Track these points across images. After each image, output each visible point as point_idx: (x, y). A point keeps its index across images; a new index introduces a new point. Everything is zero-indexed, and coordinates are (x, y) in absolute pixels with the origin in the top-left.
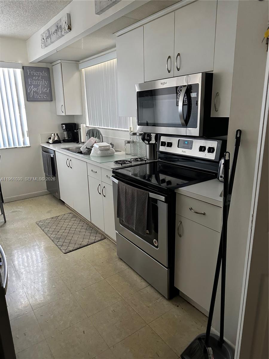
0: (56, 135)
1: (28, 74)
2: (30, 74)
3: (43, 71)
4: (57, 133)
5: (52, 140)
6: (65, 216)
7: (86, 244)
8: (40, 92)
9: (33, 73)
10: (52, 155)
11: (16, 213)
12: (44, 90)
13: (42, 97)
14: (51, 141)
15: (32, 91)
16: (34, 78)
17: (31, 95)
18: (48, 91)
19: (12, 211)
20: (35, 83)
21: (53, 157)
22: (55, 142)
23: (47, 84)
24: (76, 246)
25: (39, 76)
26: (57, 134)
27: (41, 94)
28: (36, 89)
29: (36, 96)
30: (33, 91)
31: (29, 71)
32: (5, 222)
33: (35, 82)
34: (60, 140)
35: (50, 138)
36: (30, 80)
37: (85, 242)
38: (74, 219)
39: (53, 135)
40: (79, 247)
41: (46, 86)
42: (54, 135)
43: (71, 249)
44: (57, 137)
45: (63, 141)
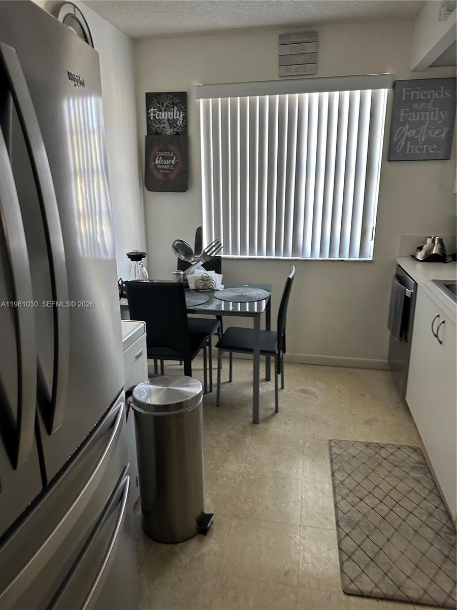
0: (436, 242)
1: (404, 99)
2: (408, 97)
3: (442, 87)
4: (442, 235)
5: (426, 253)
6: (398, 453)
7: (414, 595)
8: (423, 140)
9: (415, 95)
10: (409, 292)
11: (305, 397)
12: (433, 134)
13: (425, 152)
14: (420, 256)
15: (404, 139)
16: (416, 106)
17: (399, 147)
18: (443, 135)
19: (302, 387)
20: (416, 118)
21: (409, 296)
22: (430, 258)
23: (443, 117)
24: (386, 588)
25: (427, 101)
26: (441, 241)
27: (424, 143)
28: (414, 132)
29: (411, 148)
30: (407, 137)
31: (407, 91)
32: (277, 411)
33: (414, 116)
34: (444, 255)
35: (420, 248)
36: (405, 112)
37: (414, 585)
38: (418, 475)
39: (429, 241)
40: (390, 593)
41: (440, 122)
42: (433, 241)
43: (367, 587)
44: (439, 246)
45: (452, 258)
